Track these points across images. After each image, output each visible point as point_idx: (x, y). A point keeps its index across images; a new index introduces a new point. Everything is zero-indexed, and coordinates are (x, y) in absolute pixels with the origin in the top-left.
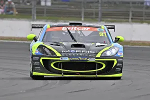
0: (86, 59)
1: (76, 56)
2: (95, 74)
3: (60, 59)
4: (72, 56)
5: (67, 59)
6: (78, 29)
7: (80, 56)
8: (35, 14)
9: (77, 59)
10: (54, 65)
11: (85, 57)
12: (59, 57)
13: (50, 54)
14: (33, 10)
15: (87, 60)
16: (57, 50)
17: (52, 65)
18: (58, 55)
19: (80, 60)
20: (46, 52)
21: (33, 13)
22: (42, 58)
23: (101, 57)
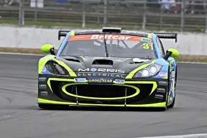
0: (111, 81)
1: (98, 77)
2: (123, 103)
3: (74, 80)
4: (92, 77)
5: (84, 81)
6: (114, 38)
7: (103, 77)
8: (23, 19)
9: (98, 81)
10: (67, 89)
11: (110, 78)
12: (73, 78)
13: (63, 72)
14: (20, 13)
15: (112, 83)
16: (71, 68)
17: (64, 89)
18: (72, 74)
19: (102, 83)
20: (57, 70)
21: (20, 17)
22: (50, 79)
23: (133, 79)
